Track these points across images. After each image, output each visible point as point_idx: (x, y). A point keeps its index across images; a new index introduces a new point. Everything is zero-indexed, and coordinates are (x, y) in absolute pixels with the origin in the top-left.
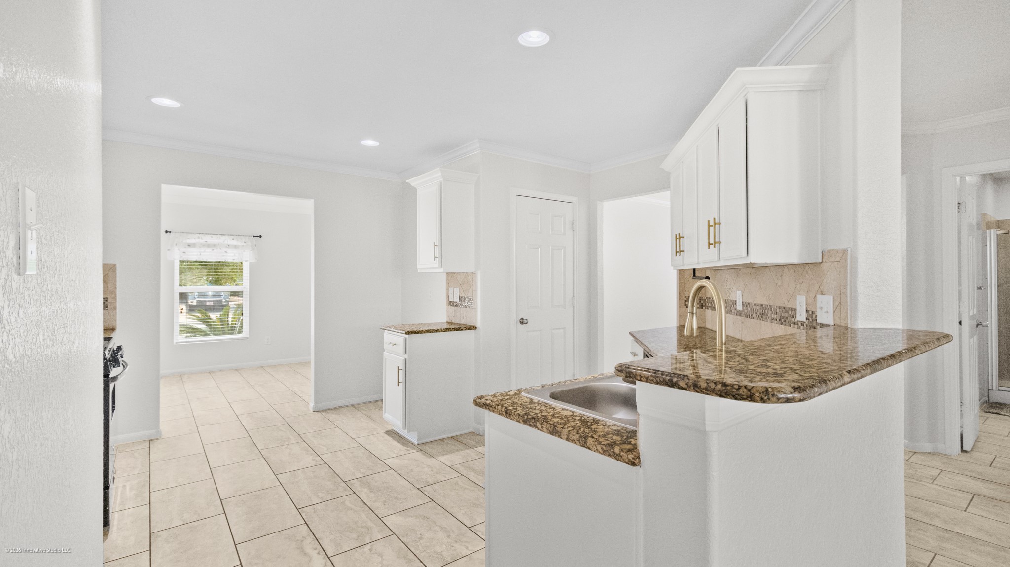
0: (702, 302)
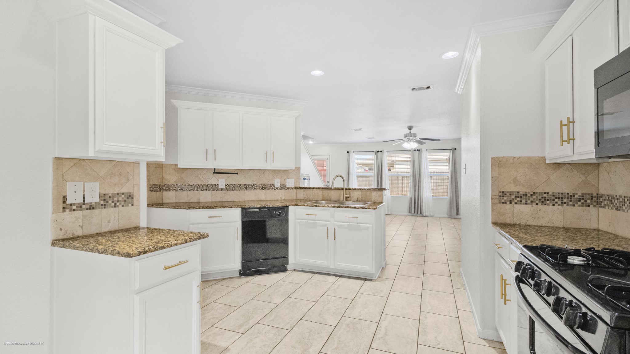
0: (161, 187)
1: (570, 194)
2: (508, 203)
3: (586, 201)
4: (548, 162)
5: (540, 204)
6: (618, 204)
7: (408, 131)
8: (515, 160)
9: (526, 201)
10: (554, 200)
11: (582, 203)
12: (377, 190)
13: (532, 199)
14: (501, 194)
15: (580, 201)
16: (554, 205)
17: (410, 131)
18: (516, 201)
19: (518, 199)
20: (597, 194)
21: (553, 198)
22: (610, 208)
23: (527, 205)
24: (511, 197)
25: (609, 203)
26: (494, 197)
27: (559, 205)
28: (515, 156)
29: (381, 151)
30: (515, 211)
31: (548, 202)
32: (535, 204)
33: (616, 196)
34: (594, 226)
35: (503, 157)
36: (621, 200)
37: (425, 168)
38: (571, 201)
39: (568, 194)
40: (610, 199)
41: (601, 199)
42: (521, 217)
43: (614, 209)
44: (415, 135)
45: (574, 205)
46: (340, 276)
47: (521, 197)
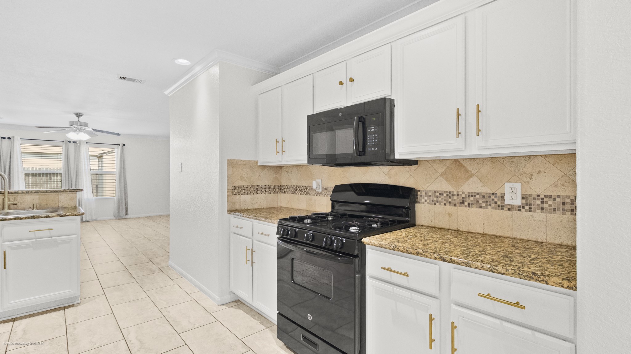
1: (269, 186)
2: (237, 194)
3: (276, 190)
4: (259, 164)
5: (255, 194)
6: (293, 191)
7: (75, 119)
8: (242, 162)
9: (248, 192)
10: (262, 190)
11: (274, 191)
12: (68, 192)
13: (251, 191)
14: (233, 188)
15: (273, 190)
16: (262, 194)
17: (79, 119)
18: (242, 193)
19: (243, 191)
20: (281, 185)
21: (261, 189)
22: (288, 193)
23: (248, 195)
24: (239, 190)
25: (287, 190)
26: (229, 191)
27: (264, 193)
28: (241, 159)
29: (9, 138)
30: (242, 200)
31: (259, 192)
32: (252, 194)
33: (292, 186)
34: (279, 205)
35: (234, 160)
36: (295, 188)
37: (84, 164)
38: (269, 190)
39: (268, 186)
40: (288, 187)
41: (283, 188)
42: (245, 204)
43: (291, 193)
44: (86, 125)
45: (271, 193)
46: (14, 320)
47: (245, 189)
